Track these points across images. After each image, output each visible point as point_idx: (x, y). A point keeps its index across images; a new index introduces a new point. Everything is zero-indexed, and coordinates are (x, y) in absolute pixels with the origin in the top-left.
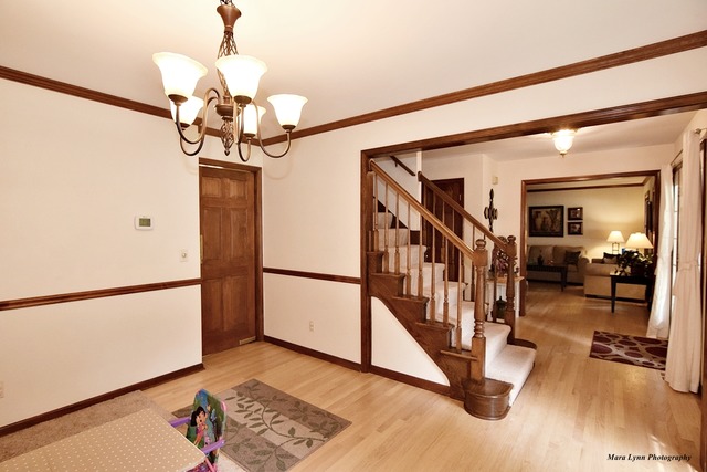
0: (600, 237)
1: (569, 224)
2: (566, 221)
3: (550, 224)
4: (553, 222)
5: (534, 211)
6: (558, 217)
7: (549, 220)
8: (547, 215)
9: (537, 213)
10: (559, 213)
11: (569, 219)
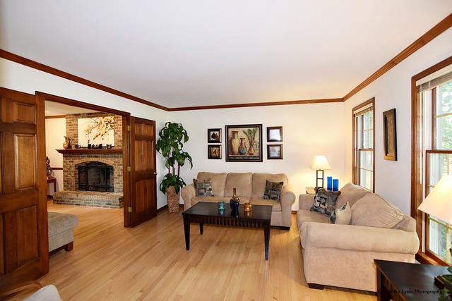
0: (303, 162)
1: (268, 146)
2: (265, 143)
3: (248, 145)
4: (251, 144)
5: (231, 130)
6: (257, 139)
7: (247, 142)
8: (244, 136)
9: (234, 133)
10: (258, 133)
11: (268, 141)
